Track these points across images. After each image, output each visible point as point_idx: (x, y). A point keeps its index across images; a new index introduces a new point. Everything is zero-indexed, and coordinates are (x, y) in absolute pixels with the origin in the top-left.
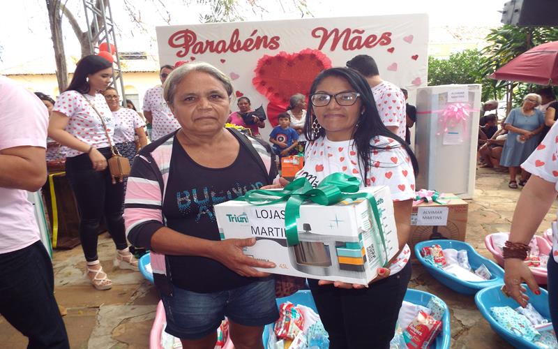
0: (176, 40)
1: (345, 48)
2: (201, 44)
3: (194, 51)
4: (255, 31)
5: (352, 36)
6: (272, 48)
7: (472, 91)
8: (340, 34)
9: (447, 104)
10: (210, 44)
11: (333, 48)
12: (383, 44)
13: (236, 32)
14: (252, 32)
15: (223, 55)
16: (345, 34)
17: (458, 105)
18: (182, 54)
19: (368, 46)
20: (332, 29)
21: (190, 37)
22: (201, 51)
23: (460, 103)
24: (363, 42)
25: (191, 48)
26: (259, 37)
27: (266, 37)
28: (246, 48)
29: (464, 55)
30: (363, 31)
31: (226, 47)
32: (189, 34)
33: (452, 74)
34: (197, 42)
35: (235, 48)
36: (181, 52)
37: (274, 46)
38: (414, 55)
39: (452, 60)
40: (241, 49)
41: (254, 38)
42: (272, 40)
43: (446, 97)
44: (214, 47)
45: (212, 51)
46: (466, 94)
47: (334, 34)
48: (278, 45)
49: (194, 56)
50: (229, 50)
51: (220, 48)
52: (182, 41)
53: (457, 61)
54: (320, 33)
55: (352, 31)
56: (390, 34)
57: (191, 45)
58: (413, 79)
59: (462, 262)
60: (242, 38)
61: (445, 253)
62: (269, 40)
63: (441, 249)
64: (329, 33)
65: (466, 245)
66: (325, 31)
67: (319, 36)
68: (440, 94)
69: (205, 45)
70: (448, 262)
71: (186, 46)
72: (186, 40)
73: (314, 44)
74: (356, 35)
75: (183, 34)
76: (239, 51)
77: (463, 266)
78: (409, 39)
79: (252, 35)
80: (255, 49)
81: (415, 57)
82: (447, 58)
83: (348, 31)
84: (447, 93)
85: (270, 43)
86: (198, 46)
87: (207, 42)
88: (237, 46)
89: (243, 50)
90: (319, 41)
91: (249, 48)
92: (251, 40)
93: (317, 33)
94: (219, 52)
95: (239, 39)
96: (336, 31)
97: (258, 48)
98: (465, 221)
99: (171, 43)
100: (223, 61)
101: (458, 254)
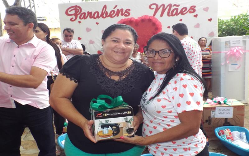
0: (70, 11)
1: (168, 15)
2: (85, 13)
3: (80, 18)
4: (116, 6)
5: (173, 8)
6: (126, 16)
7: (245, 40)
8: (165, 7)
9: (230, 47)
10: (89, 13)
11: (162, 15)
12: (191, 12)
13: (105, 7)
14: (114, 7)
15: (97, 20)
16: (169, 7)
17: (237, 48)
18: (73, 19)
19: (182, 14)
20: (161, 4)
21: (78, 9)
22: (85, 18)
23: (238, 47)
24: (179, 11)
25: (79, 16)
26: (118, 10)
27: (122, 10)
28: (111, 16)
29: (239, 17)
30: (179, 5)
31: (99, 15)
32: (77, 8)
33: (233, 29)
34: (82, 12)
35: (104, 16)
36: (73, 18)
37: (127, 14)
38: (210, 18)
39: (232, 20)
40: (108, 16)
41: (116, 10)
42: (126, 11)
43: (230, 43)
44: (92, 15)
45: (91, 17)
46: (241, 42)
47: (162, 7)
48: (129, 14)
49: (80, 20)
50: (101, 17)
51: (96, 16)
52: (73, 12)
53: (235, 21)
54: (154, 7)
55: (173, 5)
56: (195, 7)
57: (79, 14)
58: (210, 33)
59: (243, 139)
60: (109, 10)
61: (233, 134)
62: (124, 11)
63: (230, 131)
64: (159, 6)
65: (245, 129)
66: (157, 5)
67: (153, 9)
68: (225, 42)
69: (87, 14)
70: (235, 139)
71: (76, 15)
72: (76, 11)
73: (150, 13)
74: (175, 7)
75: (74, 8)
76: (107, 18)
77: (243, 141)
78: (206, 9)
79: (114, 8)
80: (116, 16)
81: (210, 20)
82: (229, 19)
83: (170, 5)
84: (230, 41)
85: (125, 13)
86: (83, 15)
87: (88, 13)
88: (105, 15)
89: (109, 17)
90: (153, 11)
91: (113, 16)
92: (114, 11)
93: (152, 7)
94: (95, 18)
95: (107, 10)
96: (163, 5)
97: (118, 16)
98: (243, 115)
99: (67, 13)
100: (97, 23)
101: (240, 134)
